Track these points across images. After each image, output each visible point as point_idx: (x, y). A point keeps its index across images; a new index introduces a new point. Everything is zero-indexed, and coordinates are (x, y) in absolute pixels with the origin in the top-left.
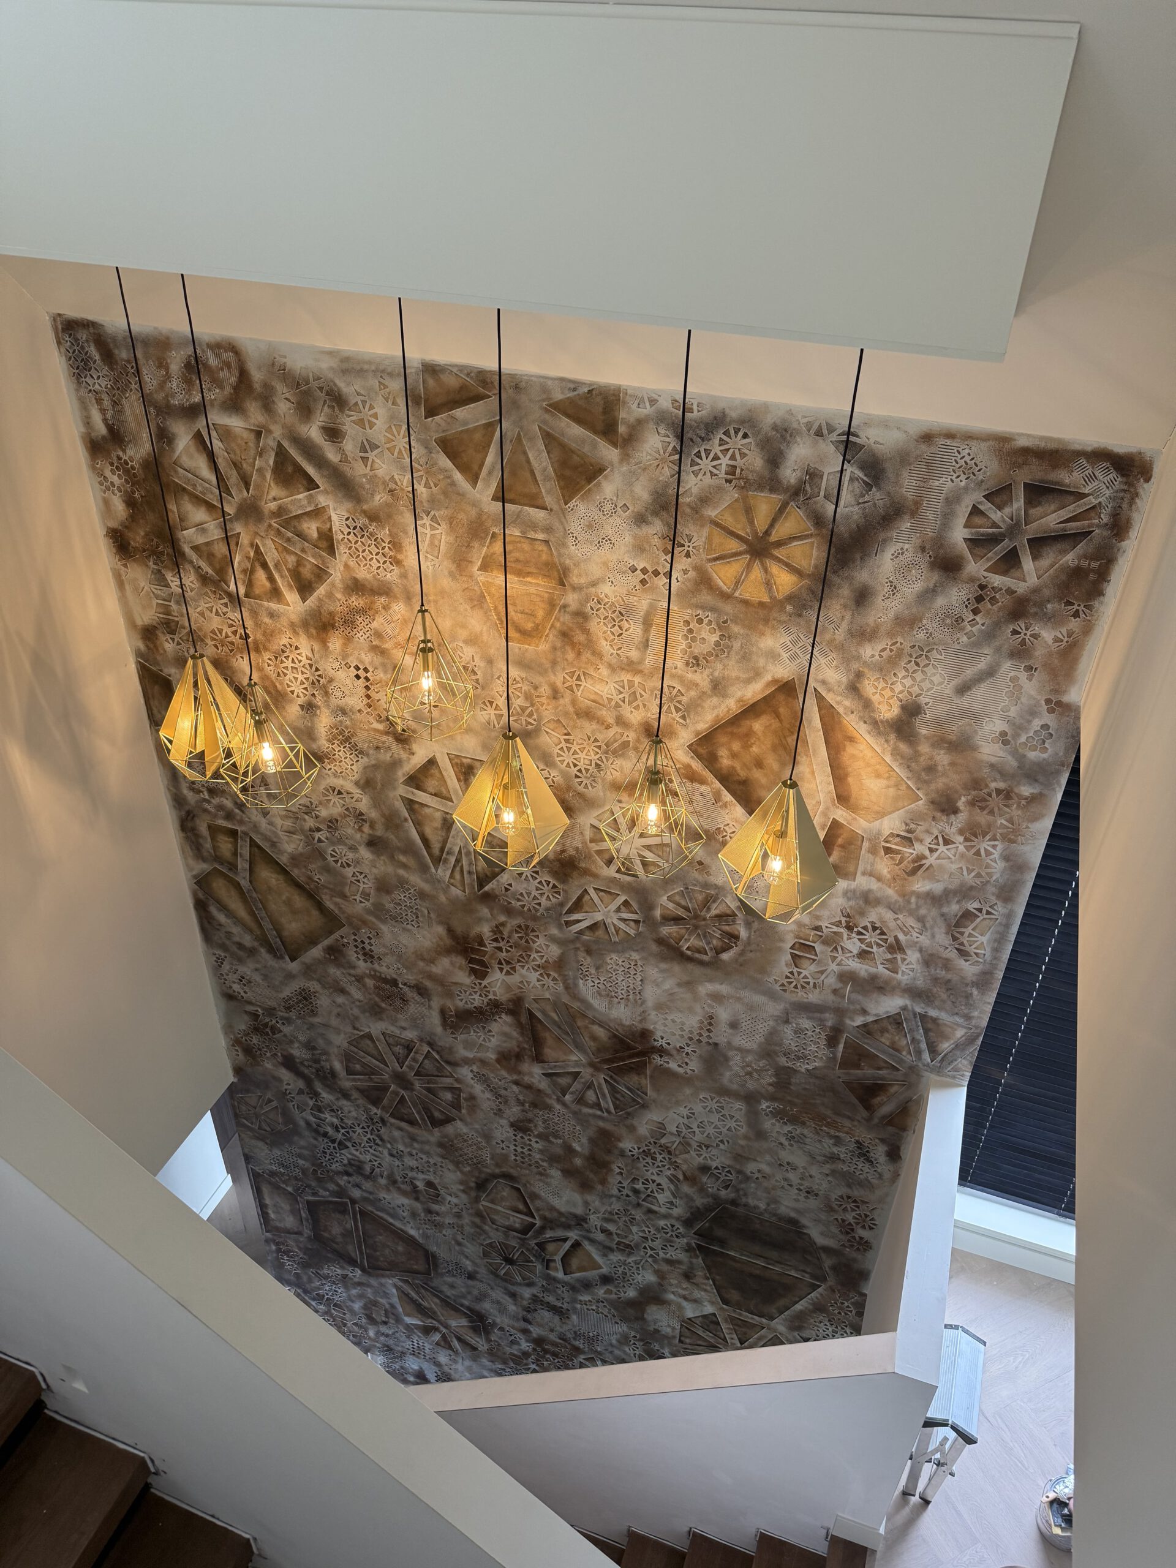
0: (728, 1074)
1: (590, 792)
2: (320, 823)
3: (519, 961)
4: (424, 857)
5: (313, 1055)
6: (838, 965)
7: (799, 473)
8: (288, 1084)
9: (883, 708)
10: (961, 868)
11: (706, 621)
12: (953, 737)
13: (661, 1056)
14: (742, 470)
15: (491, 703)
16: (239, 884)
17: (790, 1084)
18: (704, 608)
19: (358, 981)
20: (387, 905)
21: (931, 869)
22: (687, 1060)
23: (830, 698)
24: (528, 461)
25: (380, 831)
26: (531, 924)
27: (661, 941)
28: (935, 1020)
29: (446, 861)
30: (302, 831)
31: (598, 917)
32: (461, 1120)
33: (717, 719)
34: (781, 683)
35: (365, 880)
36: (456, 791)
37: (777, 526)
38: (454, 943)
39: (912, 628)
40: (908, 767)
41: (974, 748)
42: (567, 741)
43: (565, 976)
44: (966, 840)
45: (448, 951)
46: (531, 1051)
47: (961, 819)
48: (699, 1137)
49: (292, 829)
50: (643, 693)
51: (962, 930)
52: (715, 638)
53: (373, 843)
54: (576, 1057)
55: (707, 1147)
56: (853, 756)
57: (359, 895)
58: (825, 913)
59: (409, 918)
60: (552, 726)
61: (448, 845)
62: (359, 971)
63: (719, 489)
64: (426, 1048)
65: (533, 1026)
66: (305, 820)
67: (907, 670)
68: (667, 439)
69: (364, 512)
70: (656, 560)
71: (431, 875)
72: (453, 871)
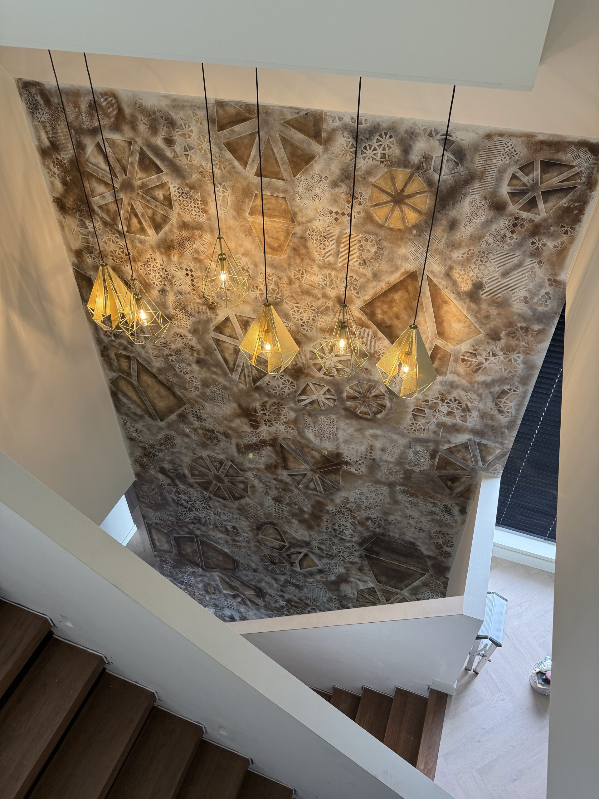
0: (380, 473)
1: (310, 334)
2: (171, 352)
3: (275, 420)
4: (225, 368)
5: (174, 467)
6: (436, 419)
7: (419, 157)
8: (163, 481)
9: (463, 285)
10: (501, 368)
11: (370, 240)
12: (499, 300)
13: (347, 466)
14: (389, 156)
15: (257, 287)
16: (132, 383)
17: (411, 478)
18: (369, 233)
19: (195, 431)
20: (208, 393)
21: (486, 370)
22: (359, 467)
23: (435, 280)
24: (274, 153)
25: (202, 356)
26: (280, 401)
27: (346, 409)
28: (485, 445)
29: (236, 370)
30: (163, 356)
31: (314, 397)
32: (248, 497)
33: (376, 293)
34: (409, 273)
35: (196, 381)
36: (240, 334)
37: (408, 187)
38: (242, 412)
39: (479, 242)
40: (475, 316)
41: (510, 305)
42: (297, 307)
43: (298, 427)
44: (504, 354)
45: (239, 416)
46: (282, 464)
47: (501, 344)
48: (365, 504)
49: (157, 355)
50: (337, 280)
51: (501, 400)
52: (374, 249)
53: (199, 362)
54: (304, 466)
55: (370, 508)
56: (447, 311)
57: (193, 388)
58: (430, 393)
59: (219, 399)
60: (289, 299)
61: (237, 363)
62: (195, 426)
63: (377, 166)
64: (230, 463)
65: (282, 452)
66: (164, 350)
67: (476, 264)
68: (348, 140)
69: (187, 184)
70: (343, 207)
71: (229, 378)
72: (240, 376)
